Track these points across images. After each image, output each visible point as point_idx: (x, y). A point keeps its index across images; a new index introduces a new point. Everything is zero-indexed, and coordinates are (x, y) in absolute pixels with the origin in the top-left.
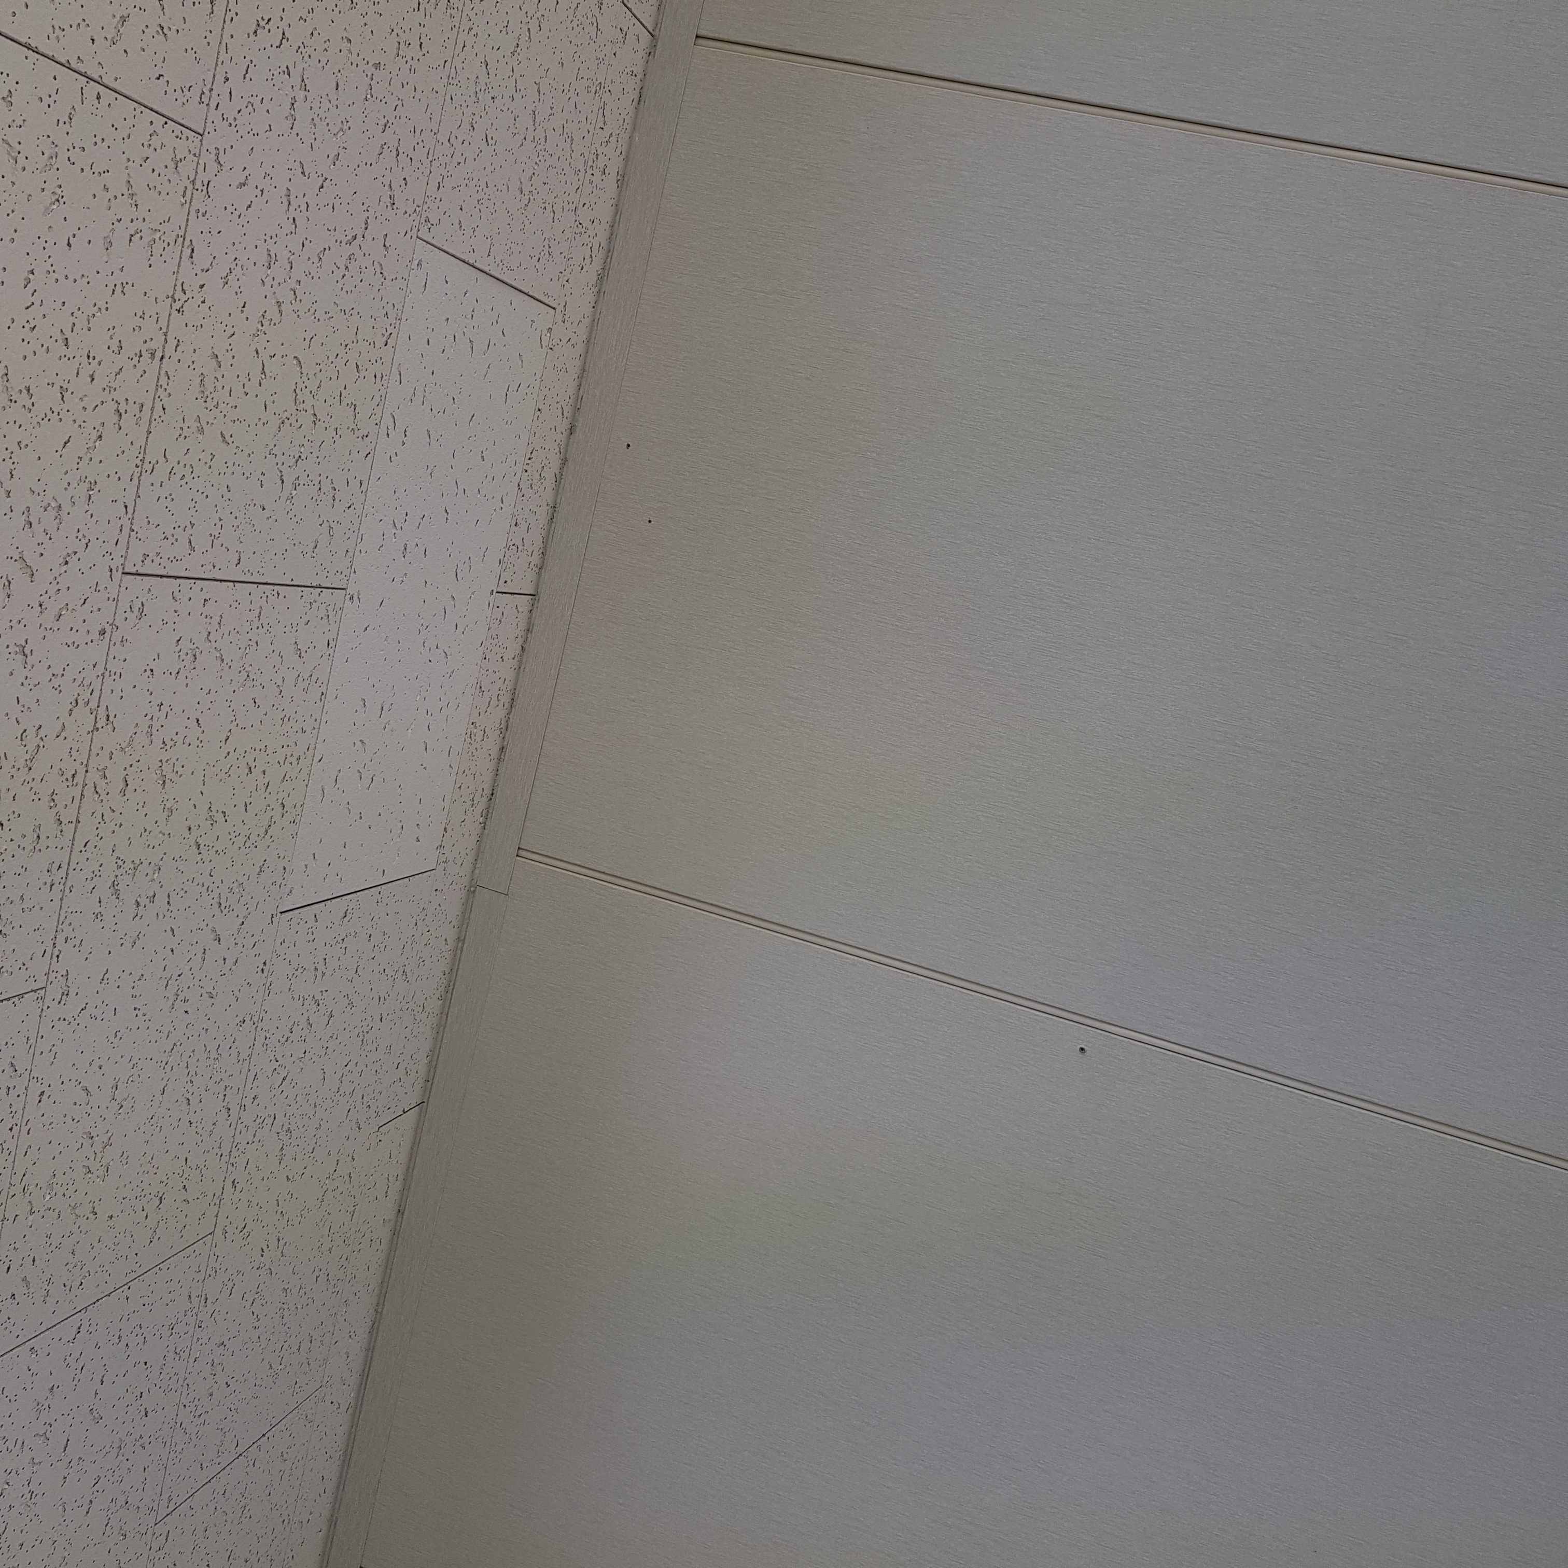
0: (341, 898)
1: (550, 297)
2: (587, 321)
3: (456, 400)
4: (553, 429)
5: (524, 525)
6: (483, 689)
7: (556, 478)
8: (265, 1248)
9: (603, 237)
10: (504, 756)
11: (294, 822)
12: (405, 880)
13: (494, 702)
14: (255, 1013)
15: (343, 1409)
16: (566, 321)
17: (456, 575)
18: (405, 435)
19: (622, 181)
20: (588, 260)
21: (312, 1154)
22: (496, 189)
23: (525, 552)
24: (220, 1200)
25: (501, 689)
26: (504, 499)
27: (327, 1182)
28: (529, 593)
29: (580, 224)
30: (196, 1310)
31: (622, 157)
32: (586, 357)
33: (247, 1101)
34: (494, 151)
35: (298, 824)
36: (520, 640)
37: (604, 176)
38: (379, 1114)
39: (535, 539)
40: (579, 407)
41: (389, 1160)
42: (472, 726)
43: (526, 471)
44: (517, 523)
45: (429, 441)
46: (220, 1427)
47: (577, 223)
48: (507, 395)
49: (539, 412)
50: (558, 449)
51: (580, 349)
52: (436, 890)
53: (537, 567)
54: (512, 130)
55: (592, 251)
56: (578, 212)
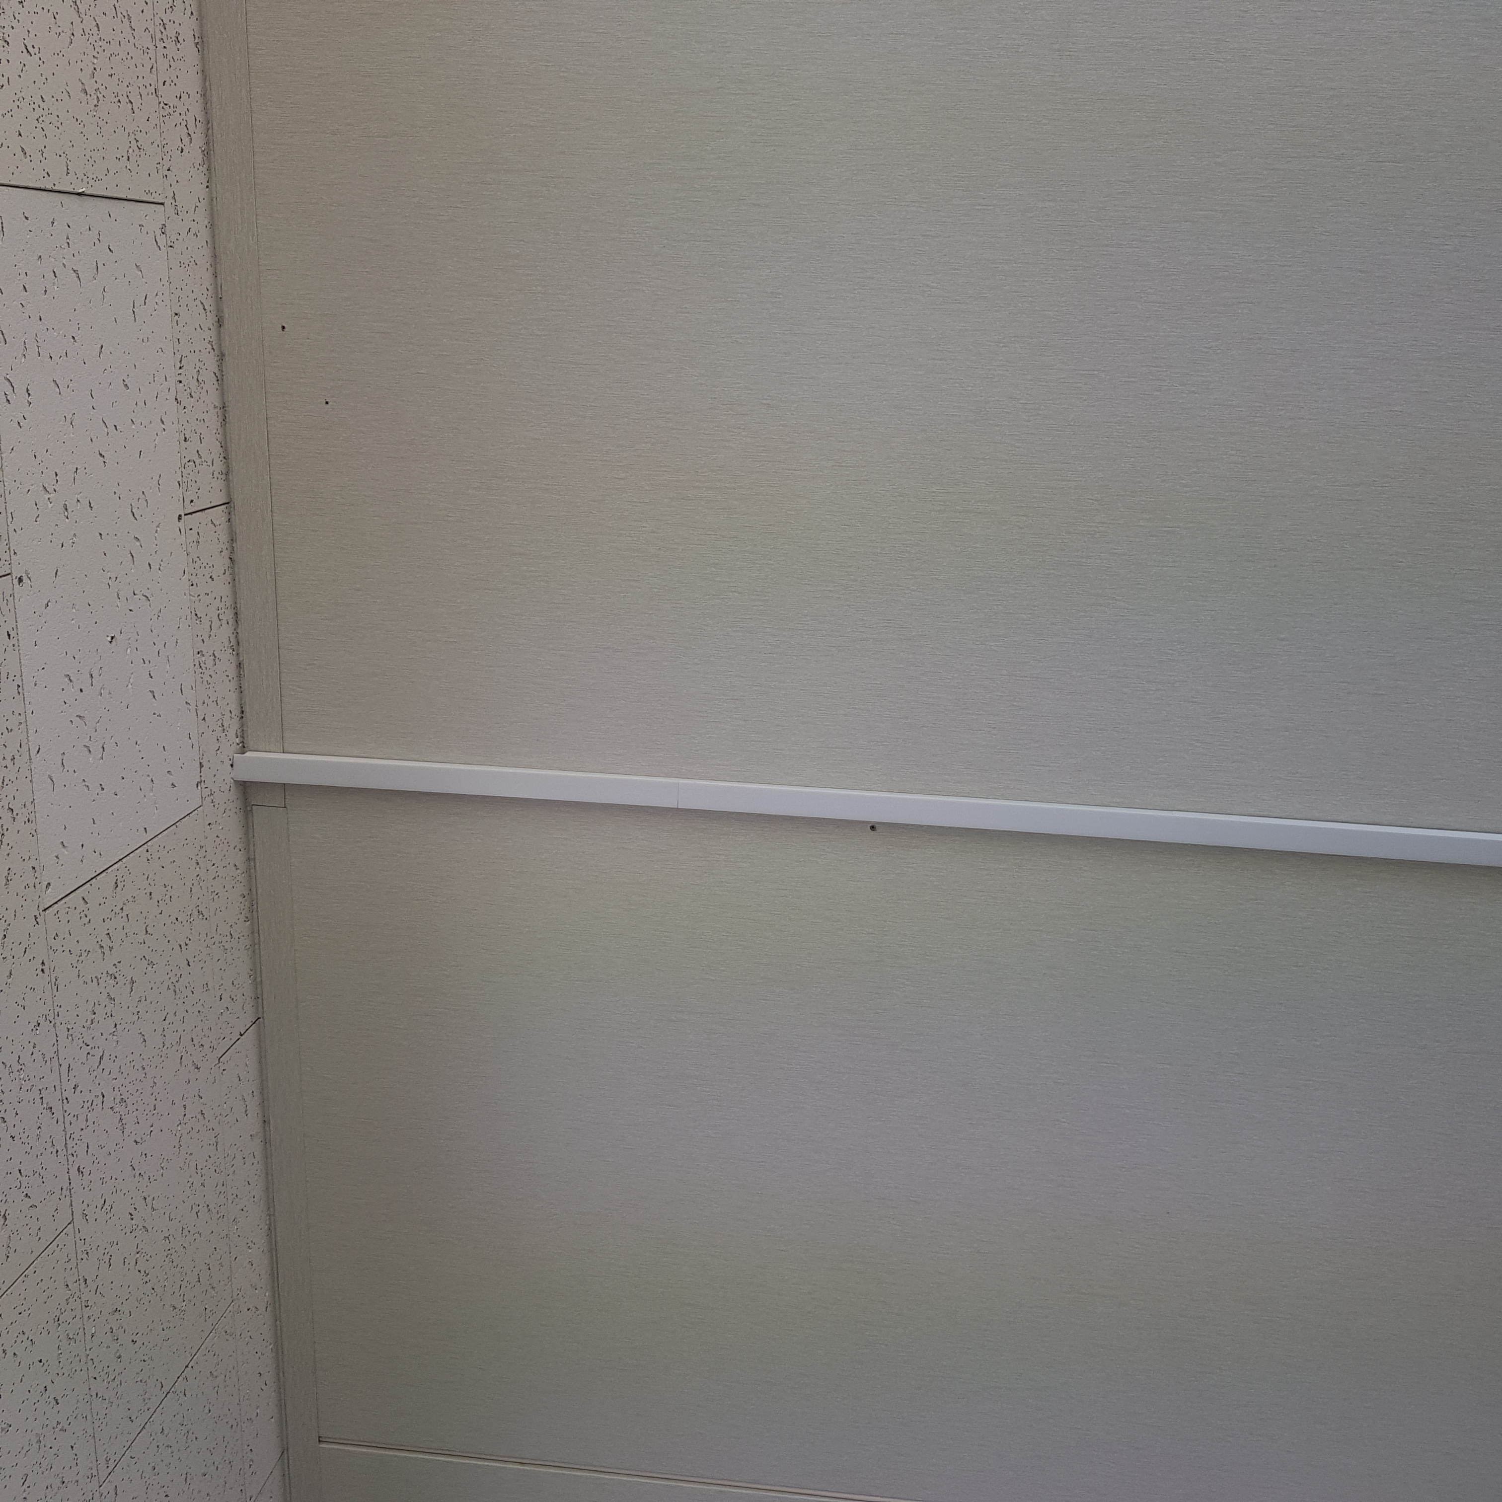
0: (106, 871)
1: (154, 194)
2: (203, 205)
3: (76, 338)
4: (198, 328)
5: (195, 438)
6: (199, 616)
7: (217, 377)
8: (133, 1212)
9: (196, 110)
10: (244, 671)
11: (29, 821)
12: (171, 828)
13: (216, 623)
14: (47, 1012)
15: (262, 1309)
16: (179, 212)
17: (133, 515)
18: (29, 394)
19: (201, 43)
20: (186, 140)
21: (154, 1112)
22: (54, 99)
23: (205, 464)
24: (70, 1190)
25: (220, 608)
26: (163, 420)
27: (179, 1129)
28: (221, 503)
29: (166, 105)
30: (78, 1293)
31: (194, 18)
32: (214, 243)
33: (68, 1094)
34: (40, 59)
35: (34, 822)
36: (226, 553)
37: (179, 45)
38: (215, 1048)
39: (211, 448)
40: (220, 296)
41: (239, 1082)
42: (199, 655)
43: (180, 382)
44: (185, 438)
45: (58, 390)
46: (139, 1379)
47: (162, 104)
48: (134, 312)
49: (177, 317)
50: (210, 346)
51: (204, 235)
52: (209, 824)
53: (222, 474)
54: (55, 29)
55: (188, 129)
56: (159, 94)
